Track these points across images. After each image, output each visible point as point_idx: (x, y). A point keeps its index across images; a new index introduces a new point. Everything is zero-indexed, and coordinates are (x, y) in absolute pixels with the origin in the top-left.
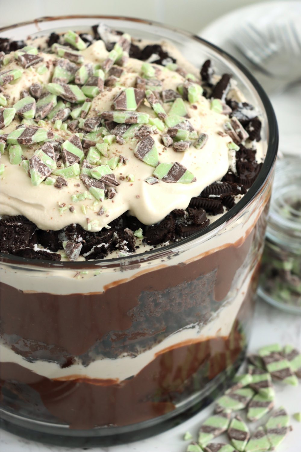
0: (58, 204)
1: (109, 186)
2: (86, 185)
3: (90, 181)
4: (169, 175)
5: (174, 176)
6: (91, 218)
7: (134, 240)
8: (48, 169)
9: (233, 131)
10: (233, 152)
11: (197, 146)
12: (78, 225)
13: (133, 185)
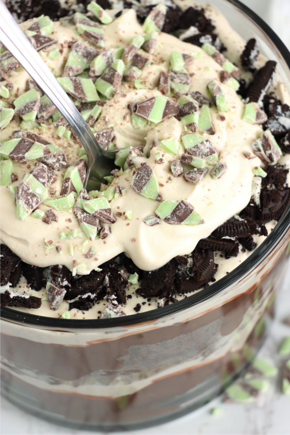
0: (44, 241)
1: (103, 222)
2: (78, 219)
3: (82, 216)
4: (172, 215)
5: (178, 217)
6: (78, 261)
8: (37, 199)
9: (263, 152)
10: (259, 180)
11: (213, 176)
12: (64, 266)
13: (129, 225)
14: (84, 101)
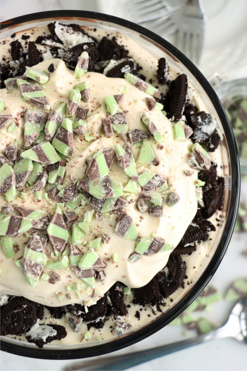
0: (55, 293)
2: (77, 276)
3: (80, 274)
4: (149, 250)
5: (153, 250)
6: (86, 300)
8: (40, 267)
9: (198, 166)
10: (200, 190)
11: (170, 205)
12: (76, 304)
13: (118, 267)
14: (49, 164)
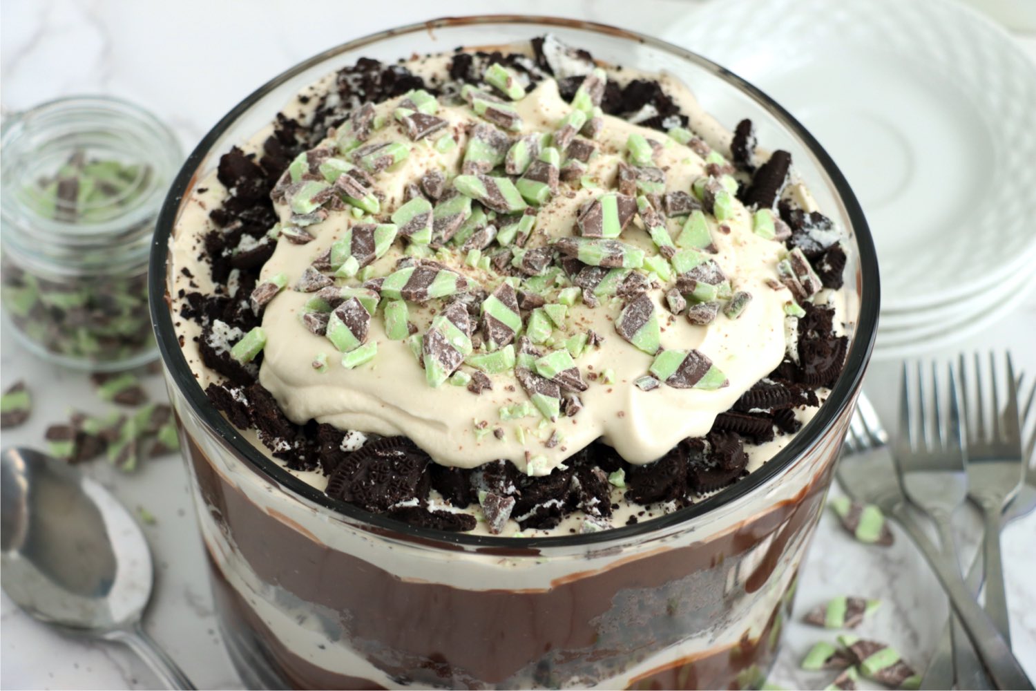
0: (473, 423)
1: (568, 391)
2: (526, 388)
3: (534, 383)
4: (679, 374)
5: (688, 376)
6: (533, 453)
7: (609, 490)
8: (457, 355)
9: (795, 278)
10: (795, 321)
11: (730, 314)
12: (508, 462)
13: (612, 392)
14: (503, 211)
